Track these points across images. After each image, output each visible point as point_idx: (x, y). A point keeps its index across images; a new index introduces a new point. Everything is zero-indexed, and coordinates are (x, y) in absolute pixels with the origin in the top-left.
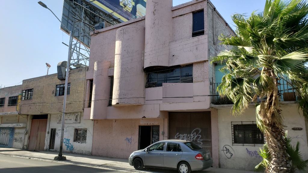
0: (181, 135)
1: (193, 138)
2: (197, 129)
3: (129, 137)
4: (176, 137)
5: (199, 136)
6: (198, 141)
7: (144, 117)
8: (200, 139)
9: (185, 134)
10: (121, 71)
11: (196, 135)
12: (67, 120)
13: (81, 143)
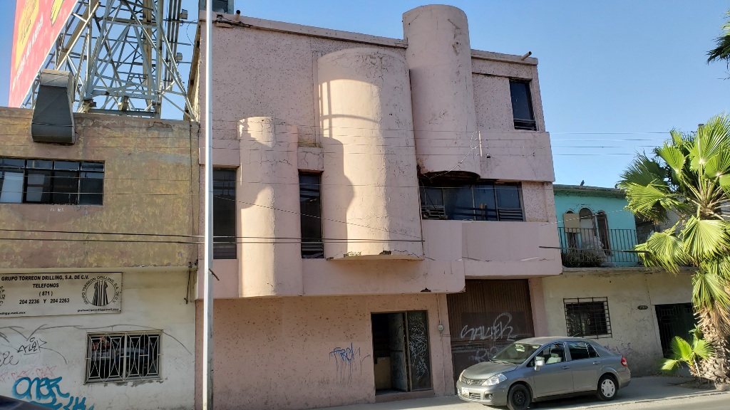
0: (473, 329)
1: (497, 334)
2: (504, 314)
3: (345, 345)
4: (463, 334)
5: (510, 329)
6: (508, 340)
7: (426, 290)
8: (512, 334)
9: (480, 328)
10: (388, 168)
11: (503, 327)
12: (37, 301)
13: (135, 384)
